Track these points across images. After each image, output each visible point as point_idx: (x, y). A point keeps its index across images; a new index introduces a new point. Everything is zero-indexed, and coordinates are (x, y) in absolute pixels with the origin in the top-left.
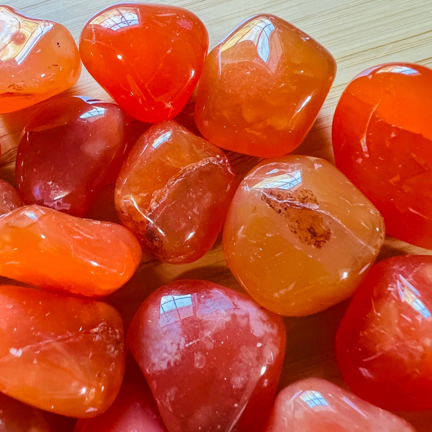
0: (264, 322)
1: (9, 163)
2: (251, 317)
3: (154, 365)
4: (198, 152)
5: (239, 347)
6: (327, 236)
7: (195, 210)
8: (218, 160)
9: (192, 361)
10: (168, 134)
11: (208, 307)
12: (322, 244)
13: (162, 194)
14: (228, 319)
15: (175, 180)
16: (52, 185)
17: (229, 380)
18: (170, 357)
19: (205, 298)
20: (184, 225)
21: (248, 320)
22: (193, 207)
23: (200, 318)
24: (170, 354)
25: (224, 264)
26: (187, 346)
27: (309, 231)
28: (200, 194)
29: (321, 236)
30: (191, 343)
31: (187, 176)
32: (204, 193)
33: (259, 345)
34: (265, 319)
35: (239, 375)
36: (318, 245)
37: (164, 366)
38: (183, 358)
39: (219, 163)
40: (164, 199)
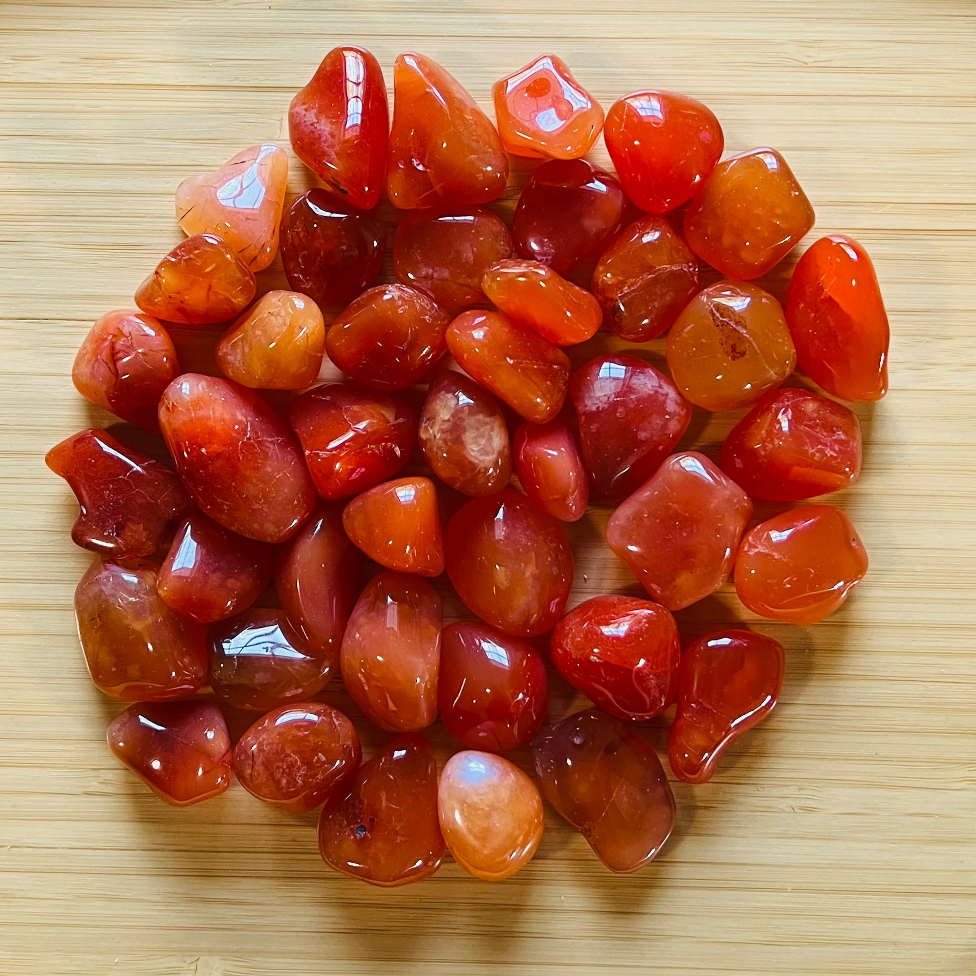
0: (677, 403)
1: (504, 200)
2: (669, 397)
3: (586, 406)
4: (676, 257)
5: (652, 413)
6: (743, 354)
7: (656, 304)
8: (690, 267)
9: (616, 411)
10: (657, 234)
11: (640, 380)
12: (736, 359)
13: (635, 283)
14: (652, 392)
15: (649, 275)
16: (547, 242)
17: (636, 432)
18: (600, 404)
19: (639, 372)
20: (643, 312)
21: (666, 398)
22: (656, 300)
23: (631, 385)
24: (601, 402)
25: (663, 353)
26: (615, 399)
27: (732, 346)
28: (664, 291)
29: (738, 353)
30: (618, 399)
31: (659, 274)
32: (668, 291)
33: (667, 417)
34: (679, 401)
35: (645, 431)
36: (734, 358)
37: (594, 408)
38: (609, 407)
39: (689, 271)
40: (636, 287)
